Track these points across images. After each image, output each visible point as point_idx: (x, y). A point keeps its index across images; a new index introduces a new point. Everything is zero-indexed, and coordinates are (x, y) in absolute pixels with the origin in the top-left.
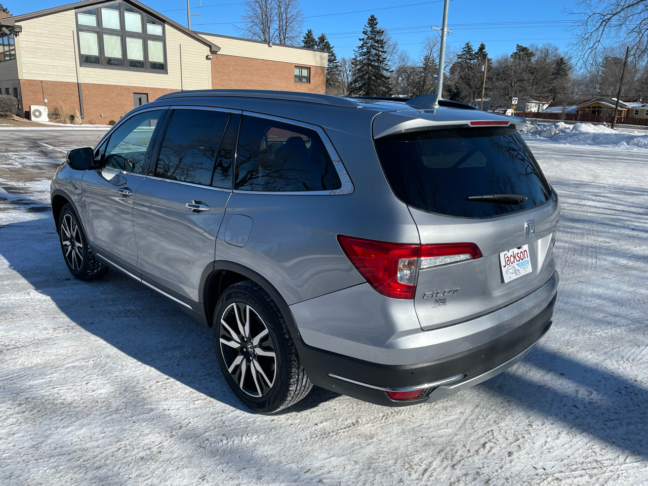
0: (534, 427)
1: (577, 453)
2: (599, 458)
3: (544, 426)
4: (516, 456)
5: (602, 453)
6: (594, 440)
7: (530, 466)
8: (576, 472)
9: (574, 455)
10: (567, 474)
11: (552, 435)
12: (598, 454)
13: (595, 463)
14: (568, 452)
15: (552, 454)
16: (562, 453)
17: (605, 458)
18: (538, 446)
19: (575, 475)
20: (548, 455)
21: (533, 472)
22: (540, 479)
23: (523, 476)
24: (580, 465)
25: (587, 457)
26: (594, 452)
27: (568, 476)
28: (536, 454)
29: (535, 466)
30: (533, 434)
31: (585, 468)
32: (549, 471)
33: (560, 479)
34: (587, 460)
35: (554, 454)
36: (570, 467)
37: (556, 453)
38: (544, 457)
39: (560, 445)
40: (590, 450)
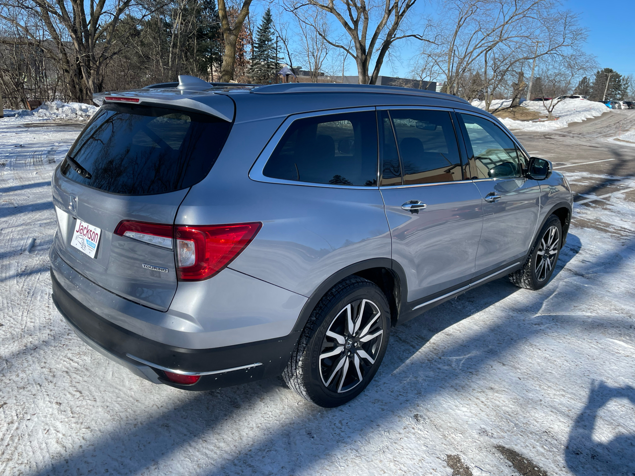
0: (84, 430)
1: (31, 450)
2: (11, 464)
3: (81, 439)
4: (54, 406)
5: (15, 470)
6: (37, 472)
7: (38, 412)
8: (9, 438)
9: (29, 446)
10: (12, 432)
11: (65, 440)
12: (17, 465)
13: (8, 457)
14: (36, 443)
15: (41, 430)
16: (38, 439)
17: (8, 469)
18: (57, 424)
19: (7, 436)
20: (42, 428)
21: (31, 411)
22: (20, 413)
23: (30, 405)
24: (15, 445)
25: (20, 454)
26: (22, 463)
27: (9, 431)
28: (48, 420)
29: (36, 415)
30: (73, 425)
31: (9, 447)
32: (25, 422)
33: (11, 424)
34: (17, 454)
35: (40, 432)
36: (18, 437)
37: (41, 435)
38: (41, 424)
39: (49, 441)
40: (26, 462)
